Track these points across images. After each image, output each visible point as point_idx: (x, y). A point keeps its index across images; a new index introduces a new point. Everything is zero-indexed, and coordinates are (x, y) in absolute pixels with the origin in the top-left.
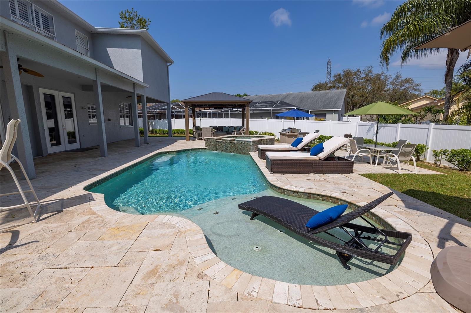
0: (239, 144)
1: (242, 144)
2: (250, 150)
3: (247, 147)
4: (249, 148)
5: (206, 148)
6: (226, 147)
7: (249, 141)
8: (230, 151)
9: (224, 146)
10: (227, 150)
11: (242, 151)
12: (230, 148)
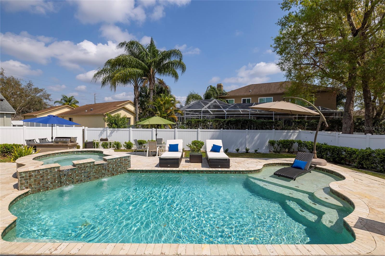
0: (111, 163)
1: (116, 162)
2: (128, 166)
3: (124, 163)
4: (127, 164)
5: (27, 192)
6: (86, 174)
7: (126, 157)
8: (96, 178)
9: (81, 173)
10: (89, 177)
11: (117, 170)
12: (95, 173)
